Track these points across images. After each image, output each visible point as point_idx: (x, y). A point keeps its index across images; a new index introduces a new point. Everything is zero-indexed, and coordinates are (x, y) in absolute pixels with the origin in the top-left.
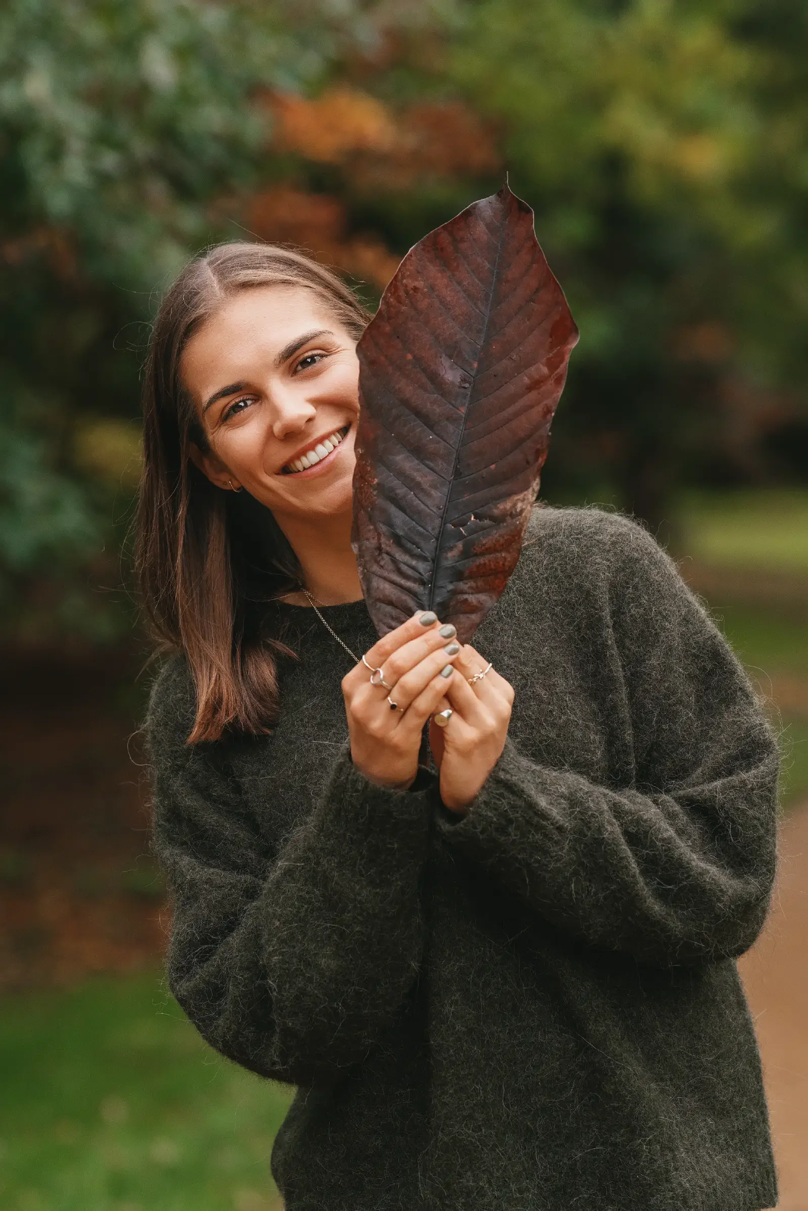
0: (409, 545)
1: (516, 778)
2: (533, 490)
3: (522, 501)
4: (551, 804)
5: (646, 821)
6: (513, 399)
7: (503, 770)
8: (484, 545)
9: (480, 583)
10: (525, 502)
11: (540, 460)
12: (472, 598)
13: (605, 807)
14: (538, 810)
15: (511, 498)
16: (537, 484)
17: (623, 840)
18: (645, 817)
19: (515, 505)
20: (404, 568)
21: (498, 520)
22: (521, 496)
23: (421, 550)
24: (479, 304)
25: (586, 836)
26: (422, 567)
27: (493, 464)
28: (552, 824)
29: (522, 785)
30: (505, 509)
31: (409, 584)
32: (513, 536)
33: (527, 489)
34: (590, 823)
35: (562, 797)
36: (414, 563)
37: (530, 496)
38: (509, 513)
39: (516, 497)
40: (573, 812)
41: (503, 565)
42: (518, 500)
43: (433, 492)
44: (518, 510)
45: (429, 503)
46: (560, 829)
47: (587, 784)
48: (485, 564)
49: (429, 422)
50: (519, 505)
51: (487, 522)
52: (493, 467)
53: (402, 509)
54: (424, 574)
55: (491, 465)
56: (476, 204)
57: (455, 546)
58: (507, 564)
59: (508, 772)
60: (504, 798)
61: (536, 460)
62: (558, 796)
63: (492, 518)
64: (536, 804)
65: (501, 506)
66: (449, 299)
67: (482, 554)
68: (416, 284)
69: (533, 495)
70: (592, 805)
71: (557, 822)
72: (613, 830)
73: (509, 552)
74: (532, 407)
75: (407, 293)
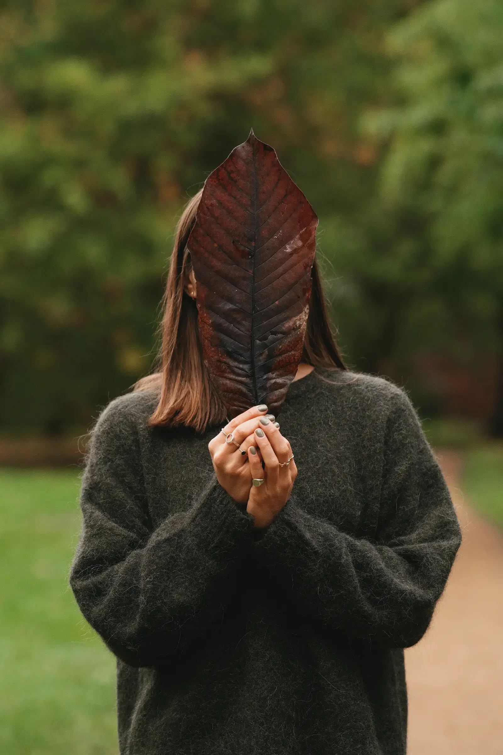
0: (236, 356)
1: (294, 519)
2: (305, 313)
3: (299, 320)
4: (313, 538)
5: (368, 557)
6: (282, 262)
7: (287, 514)
8: (280, 349)
9: (281, 372)
10: (302, 320)
11: (307, 295)
12: (280, 380)
13: (344, 545)
14: (304, 540)
15: (292, 319)
16: (307, 308)
17: (352, 565)
18: (368, 555)
19: (295, 323)
20: (236, 370)
21: (286, 334)
22: (298, 317)
23: (244, 358)
24: (249, 208)
25: (330, 559)
26: (246, 367)
27: (277, 300)
28: (312, 549)
29: (297, 524)
30: (290, 326)
31: (240, 378)
32: (298, 341)
33: (301, 312)
34: (334, 552)
35: (319, 535)
36: (241, 366)
37: (304, 317)
38: (292, 328)
39: (295, 319)
40: (324, 545)
41: (294, 359)
42: (296, 319)
43: (244, 322)
44: (297, 326)
45: (243, 329)
46: (316, 553)
47: (335, 530)
48: (282, 360)
49: (234, 282)
50: (298, 323)
51: (279, 336)
52: (277, 302)
53: (229, 335)
54: (248, 371)
55: (276, 301)
56: (236, 149)
57: (263, 353)
58: (296, 358)
59: (289, 516)
60: (285, 531)
61: (304, 294)
62: (318, 534)
63: (283, 333)
64: (304, 536)
65: (287, 325)
66: (231, 208)
67: (280, 354)
68: (212, 202)
69: (305, 316)
70: (337, 542)
71: (315, 549)
72: (347, 558)
73: (296, 351)
74: (295, 264)
75: (208, 208)
